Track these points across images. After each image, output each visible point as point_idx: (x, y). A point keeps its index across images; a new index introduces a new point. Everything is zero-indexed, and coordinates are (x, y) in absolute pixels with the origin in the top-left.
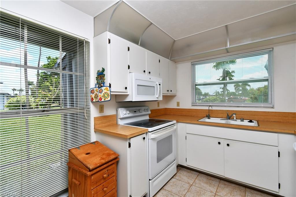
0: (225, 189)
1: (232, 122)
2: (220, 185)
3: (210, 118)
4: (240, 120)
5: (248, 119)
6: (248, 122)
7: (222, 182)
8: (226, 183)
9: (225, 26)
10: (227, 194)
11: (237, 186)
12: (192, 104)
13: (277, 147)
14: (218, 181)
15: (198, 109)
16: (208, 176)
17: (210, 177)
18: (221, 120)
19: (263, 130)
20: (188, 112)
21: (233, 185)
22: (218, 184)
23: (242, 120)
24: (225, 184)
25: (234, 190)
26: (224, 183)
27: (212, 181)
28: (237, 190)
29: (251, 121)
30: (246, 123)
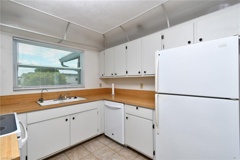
0: (74, 155)
1: (65, 101)
2: (68, 156)
3: (43, 101)
4: (69, 98)
5: (74, 96)
6: (74, 98)
7: (67, 153)
8: (70, 151)
9: (69, 22)
10: (78, 156)
11: (77, 147)
12: (14, 89)
13: (97, 109)
14: (63, 155)
15: (24, 95)
16: (53, 158)
17: (55, 157)
18: (54, 101)
19: (92, 100)
20: (7, 99)
21: (75, 149)
22: (66, 156)
23: (70, 98)
24: (70, 153)
25: (79, 151)
26: (68, 152)
27: (60, 158)
28: (79, 150)
29: (75, 98)
30: (73, 100)
